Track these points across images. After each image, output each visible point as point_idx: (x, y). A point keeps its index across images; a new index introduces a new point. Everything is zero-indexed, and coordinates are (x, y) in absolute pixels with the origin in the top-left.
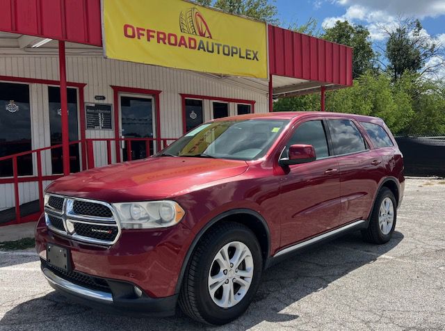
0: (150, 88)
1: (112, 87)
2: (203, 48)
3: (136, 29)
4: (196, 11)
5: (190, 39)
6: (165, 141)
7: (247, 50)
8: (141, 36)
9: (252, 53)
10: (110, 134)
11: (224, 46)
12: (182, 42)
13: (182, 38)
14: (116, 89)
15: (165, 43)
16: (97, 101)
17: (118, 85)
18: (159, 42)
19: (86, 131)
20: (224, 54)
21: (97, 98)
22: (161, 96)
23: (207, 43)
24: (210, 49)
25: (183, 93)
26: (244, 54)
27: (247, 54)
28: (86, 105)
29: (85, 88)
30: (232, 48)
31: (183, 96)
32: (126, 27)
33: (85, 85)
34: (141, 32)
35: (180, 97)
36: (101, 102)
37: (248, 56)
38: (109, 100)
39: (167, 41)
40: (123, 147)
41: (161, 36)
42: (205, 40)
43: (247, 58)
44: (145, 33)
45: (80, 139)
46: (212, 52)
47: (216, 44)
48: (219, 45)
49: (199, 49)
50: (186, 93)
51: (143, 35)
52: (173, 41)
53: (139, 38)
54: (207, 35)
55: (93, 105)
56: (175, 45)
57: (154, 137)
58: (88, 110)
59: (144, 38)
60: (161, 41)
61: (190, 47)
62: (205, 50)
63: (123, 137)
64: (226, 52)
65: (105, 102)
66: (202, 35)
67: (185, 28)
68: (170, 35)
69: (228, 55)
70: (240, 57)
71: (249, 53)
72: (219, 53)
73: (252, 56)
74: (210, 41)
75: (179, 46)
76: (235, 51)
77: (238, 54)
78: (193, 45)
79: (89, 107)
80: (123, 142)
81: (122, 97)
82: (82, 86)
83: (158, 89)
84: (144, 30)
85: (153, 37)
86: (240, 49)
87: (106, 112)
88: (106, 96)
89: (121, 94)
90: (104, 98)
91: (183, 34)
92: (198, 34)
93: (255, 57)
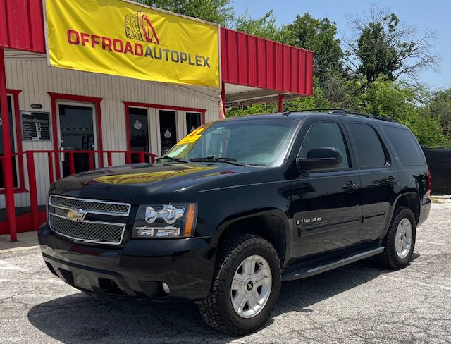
0: (91, 95)
1: (49, 93)
2: (151, 54)
3: (80, 35)
4: (142, 14)
5: (136, 45)
6: (109, 153)
7: (197, 57)
8: (86, 43)
9: (202, 59)
10: (48, 145)
11: (172, 52)
12: (128, 49)
13: (128, 44)
14: (54, 97)
15: (110, 49)
16: (33, 110)
17: (55, 91)
18: (104, 48)
20: (173, 60)
21: (32, 106)
22: (102, 103)
23: (155, 49)
24: (158, 56)
25: (126, 100)
26: (193, 61)
27: (197, 61)
28: (22, 113)
29: (20, 96)
30: (182, 54)
31: (126, 103)
32: (70, 32)
33: (20, 91)
34: (85, 38)
35: (123, 105)
36: (37, 110)
37: (199, 63)
38: (47, 108)
39: (112, 47)
40: (63, 160)
41: (107, 42)
43: (197, 65)
44: (90, 39)
45: (16, 152)
46: (160, 58)
47: (164, 50)
48: (167, 51)
49: (146, 56)
50: (130, 101)
51: (87, 41)
52: (118, 48)
53: (83, 44)
54: (154, 40)
55: (29, 114)
56: (121, 51)
57: (96, 149)
58: (25, 120)
59: (88, 45)
60: (106, 47)
61: (137, 54)
62: (152, 57)
63: (62, 149)
64: (175, 59)
65: (42, 110)
66: (149, 40)
67: (131, 33)
68: (115, 41)
69: (177, 61)
70: (190, 63)
71: (199, 59)
73: (203, 63)
74: (158, 47)
75: (125, 52)
76: (184, 57)
77: (188, 61)
78: (139, 51)
79: (24, 116)
80: (62, 154)
81: (60, 105)
82: (16, 93)
83: (99, 96)
84: (88, 35)
85: (98, 43)
86: (189, 55)
87: (43, 121)
88: (43, 105)
89: (59, 102)
90: (40, 107)
91: (128, 40)
92: (144, 39)
93: (206, 63)
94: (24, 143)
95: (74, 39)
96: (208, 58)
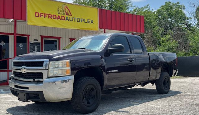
0: (57, 36)
3: (40, 14)
4: (65, 5)
5: (62, 16)
8: (42, 16)
9: (90, 21)
12: (59, 18)
13: (59, 16)
14: (42, 37)
15: (51, 18)
16: (34, 41)
17: (43, 35)
18: (49, 18)
20: (77, 21)
21: (34, 40)
22: (61, 39)
23: (70, 17)
24: (71, 20)
26: (86, 21)
27: (88, 21)
29: (30, 37)
30: (81, 19)
32: (36, 13)
33: (30, 35)
34: (42, 15)
35: (69, 40)
36: (36, 42)
37: (89, 22)
38: (39, 41)
39: (52, 18)
41: (50, 16)
42: (68, 16)
43: (88, 23)
44: (43, 15)
46: (72, 21)
48: (75, 18)
49: (66, 20)
50: (72, 38)
52: (55, 17)
53: (41, 17)
54: (70, 14)
55: (33, 43)
56: (56, 19)
59: (43, 17)
60: (50, 18)
61: (62, 19)
62: (69, 20)
64: (78, 20)
65: (38, 42)
66: (67, 14)
67: (60, 12)
68: (53, 15)
69: (79, 22)
71: (89, 20)
72: (75, 21)
73: (90, 22)
74: (71, 17)
75: (57, 19)
77: (84, 21)
78: (63, 18)
79: (31, 44)
81: (45, 40)
82: (28, 36)
83: (60, 37)
84: (43, 14)
87: (38, 45)
88: (38, 40)
89: (44, 39)
90: (37, 40)
91: (59, 15)
92: (65, 14)
93: (92, 22)
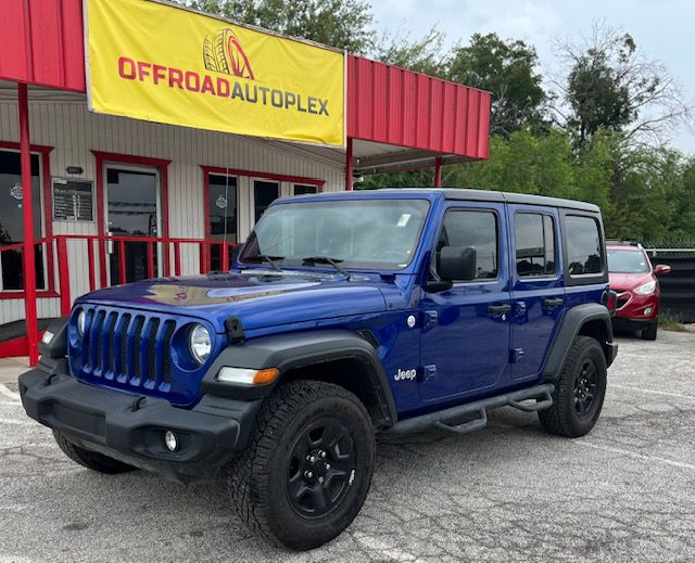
0: (154, 156)
1: (94, 152)
2: (241, 95)
3: (136, 65)
4: (230, 33)
5: (220, 81)
6: (177, 242)
7: (310, 99)
8: (145, 77)
9: (317, 103)
10: (90, 229)
11: (273, 92)
12: (207, 86)
13: (208, 79)
14: (101, 157)
15: (181, 87)
16: (70, 176)
17: (103, 149)
18: (171, 85)
19: (54, 223)
20: (274, 104)
21: (69, 170)
22: (170, 168)
23: (247, 86)
24: (252, 97)
25: (206, 164)
26: (305, 105)
27: (310, 105)
28: (54, 180)
29: (52, 155)
30: (287, 94)
31: (206, 169)
32: (122, 61)
33: (51, 149)
34: (145, 69)
35: (200, 171)
36: (76, 177)
37: (313, 109)
38: (89, 175)
39: (184, 84)
40: (111, 251)
41: (176, 76)
42: (242, 82)
43: (310, 111)
44: (151, 70)
45: (44, 236)
46: (255, 101)
47: (260, 88)
48: (265, 90)
49: (233, 97)
50: (211, 164)
51: (147, 74)
52: (193, 84)
53: (141, 79)
54: (246, 73)
55: (64, 182)
56: (196, 90)
57: (159, 235)
58: (57, 191)
59: (149, 80)
60: (175, 84)
61: (220, 94)
62: (243, 99)
63: (110, 234)
64: (277, 101)
65: (83, 177)
66: (238, 73)
67: (212, 62)
68: (188, 74)
69: (280, 106)
70: (299, 109)
72: (265, 103)
73: (318, 109)
74: (252, 84)
75: (203, 91)
76: (290, 99)
77: (296, 105)
79: (57, 185)
80: (110, 243)
81: (109, 170)
82: (46, 150)
83: (166, 157)
84: (149, 66)
85: (163, 77)
86: (299, 97)
87: (84, 193)
88: (84, 168)
89: (108, 165)
90: (80, 171)
92: (232, 72)
93: (323, 109)
94: (55, 224)
95: (129, 71)
96: (326, 102)
